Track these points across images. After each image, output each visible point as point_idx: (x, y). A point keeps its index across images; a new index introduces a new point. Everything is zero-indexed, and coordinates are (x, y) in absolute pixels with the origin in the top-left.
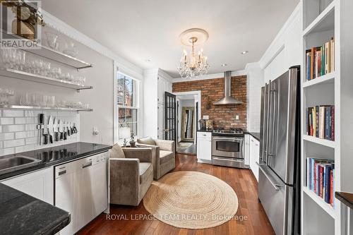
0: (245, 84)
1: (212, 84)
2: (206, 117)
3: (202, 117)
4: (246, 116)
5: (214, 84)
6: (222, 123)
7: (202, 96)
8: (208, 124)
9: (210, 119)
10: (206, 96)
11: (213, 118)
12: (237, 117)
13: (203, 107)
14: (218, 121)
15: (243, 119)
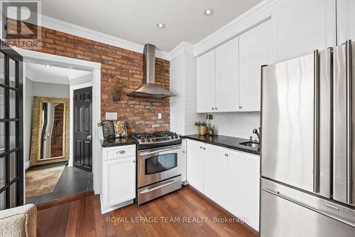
0: (168, 72)
1: (123, 58)
2: (112, 116)
3: (103, 115)
4: (169, 115)
5: (128, 59)
6: (141, 124)
7: (103, 75)
8: (119, 129)
9: (119, 119)
10: (112, 76)
11: (125, 117)
12: (160, 116)
13: (106, 97)
14: (134, 122)
15: (166, 118)
